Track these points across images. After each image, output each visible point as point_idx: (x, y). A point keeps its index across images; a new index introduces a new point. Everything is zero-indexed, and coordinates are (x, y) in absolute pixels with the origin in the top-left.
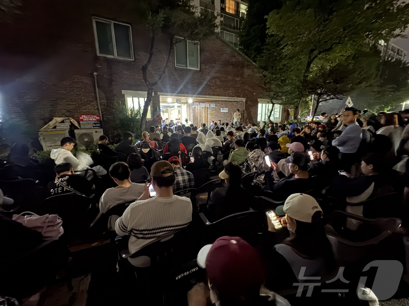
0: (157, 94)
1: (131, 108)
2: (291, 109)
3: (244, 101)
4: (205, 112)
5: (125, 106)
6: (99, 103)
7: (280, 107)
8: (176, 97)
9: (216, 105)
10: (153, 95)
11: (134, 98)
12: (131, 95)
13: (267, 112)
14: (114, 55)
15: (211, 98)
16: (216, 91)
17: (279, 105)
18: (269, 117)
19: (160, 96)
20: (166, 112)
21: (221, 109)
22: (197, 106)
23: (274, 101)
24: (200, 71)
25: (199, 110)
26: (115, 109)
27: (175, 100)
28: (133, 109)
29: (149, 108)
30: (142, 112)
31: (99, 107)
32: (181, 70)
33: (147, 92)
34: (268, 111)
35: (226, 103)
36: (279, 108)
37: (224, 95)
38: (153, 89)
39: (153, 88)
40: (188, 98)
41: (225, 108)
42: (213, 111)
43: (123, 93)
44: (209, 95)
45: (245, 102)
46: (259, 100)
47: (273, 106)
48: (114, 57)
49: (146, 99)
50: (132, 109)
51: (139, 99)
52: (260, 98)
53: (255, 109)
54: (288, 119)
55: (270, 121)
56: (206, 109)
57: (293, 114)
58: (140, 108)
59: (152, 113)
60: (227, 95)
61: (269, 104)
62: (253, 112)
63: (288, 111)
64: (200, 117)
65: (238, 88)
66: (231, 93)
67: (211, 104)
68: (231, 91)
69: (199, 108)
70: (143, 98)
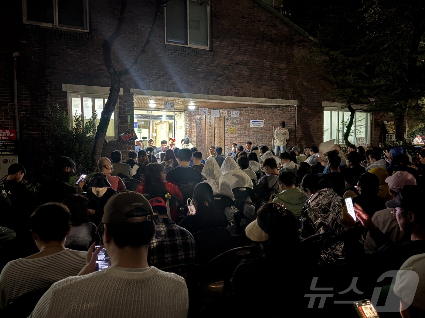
0: (129, 92)
1: (78, 116)
2: (388, 121)
3: (296, 105)
4: (220, 127)
5: (67, 113)
6: (16, 107)
7: (366, 117)
8: (165, 98)
9: (240, 114)
10: (121, 93)
11: (84, 99)
12: (78, 93)
13: (341, 126)
14: (53, 23)
15: (231, 101)
16: (242, 88)
17: (364, 114)
18: (346, 136)
19: (134, 96)
20: (144, 128)
21: (251, 121)
22: (204, 117)
23: (354, 106)
24: (211, 50)
25: (208, 124)
26: (47, 118)
27: (162, 105)
28: (80, 118)
29: (112, 117)
30: (97, 124)
31: (17, 114)
32: (176, 50)
33: (110, 88)
34: (343, 125)
35: (261, 109)
36: (365, 120)
37: (256, 95)
38: (122, 82)
39: (122, 80)
40: (188, 99)
41: (258, 120)
42: (235, 125)
43: (64, 90)
44: (227, 94)
45: (297, 108)
46: (324, 104)
47: (352, 116)
48: (54, 26)
49: (106, 100)
50: (78, 118)
51: (93, 102)
52: (327, 100)
53: (318, 121)
54: (384, 140)
55: (348, 144)
56: (222, 121)
57: (394, 131)
58: (94, 116)
59: (117, 127)
60: (262, 94)
61: (345, 113)
62: (314, 126)
63: (383, 125)
64: (211, 136)
65: (282, 81)
66: (270, 90)
67: (232, 111)
68: (269, 88)
69: (208, 120)
70: (102, 100)
